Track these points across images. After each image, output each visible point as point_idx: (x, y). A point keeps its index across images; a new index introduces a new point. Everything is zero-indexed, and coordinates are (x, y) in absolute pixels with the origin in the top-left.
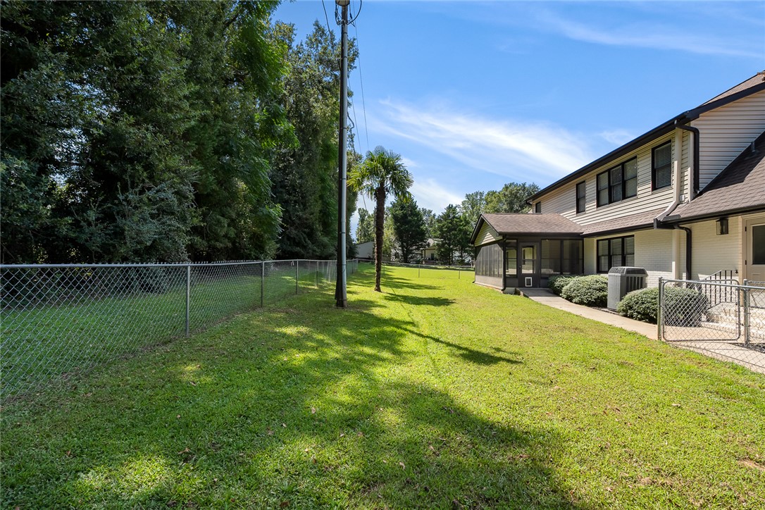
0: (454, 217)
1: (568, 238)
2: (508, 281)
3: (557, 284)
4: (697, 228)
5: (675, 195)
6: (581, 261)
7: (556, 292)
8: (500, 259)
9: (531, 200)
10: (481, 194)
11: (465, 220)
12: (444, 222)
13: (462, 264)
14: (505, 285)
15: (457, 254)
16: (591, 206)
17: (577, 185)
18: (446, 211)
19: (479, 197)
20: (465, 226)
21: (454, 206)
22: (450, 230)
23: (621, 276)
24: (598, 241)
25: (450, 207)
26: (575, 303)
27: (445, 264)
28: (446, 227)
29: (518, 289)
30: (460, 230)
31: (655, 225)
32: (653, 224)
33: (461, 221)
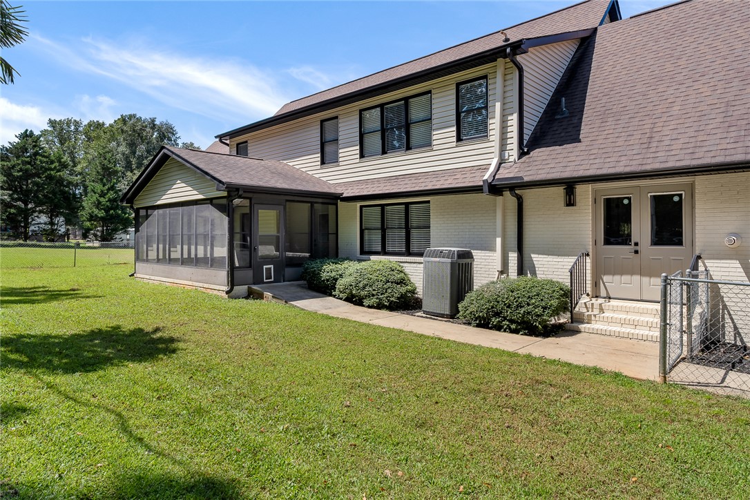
0: (36, 154)
1: (320, 200)
2: (236, 273)
3: (324, 276)
4: (529, 195)
5: (496, 150)
6: (332, 237)
7: (325, 289)
8: (217, 232)
9: (228, 137)
10: (77, 124)
11: (59, 161)
12: (14, 161)
13: (52, 237)
14: (232, 282)
15: (44, 218)
16: (349, 153)
17: (322, 122)
18: (17, 140)
19: (73, 128)
20: (59, 171)
21: (37, 133)
22: (27, 175)
23: (452, 264)
24: (361, 207)
25: (26, 135)
26: (369, 307)
27: (16, 237)
28: (21, 170)
29: (255, 287)
30: (50, 178)
31: (486, 188)
32: (482, 186)
33: (52, 162)
